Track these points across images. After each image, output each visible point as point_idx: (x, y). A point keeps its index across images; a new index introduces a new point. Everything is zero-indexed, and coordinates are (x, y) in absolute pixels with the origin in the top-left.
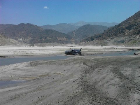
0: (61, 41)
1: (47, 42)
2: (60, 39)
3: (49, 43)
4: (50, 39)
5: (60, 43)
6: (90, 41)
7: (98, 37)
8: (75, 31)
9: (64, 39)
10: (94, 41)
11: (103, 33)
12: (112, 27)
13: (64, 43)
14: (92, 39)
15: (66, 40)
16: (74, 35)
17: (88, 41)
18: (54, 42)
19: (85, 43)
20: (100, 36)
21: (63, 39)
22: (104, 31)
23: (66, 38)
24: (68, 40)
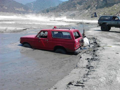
0: (18, 11)
1: (3, 12)
2: (18, 9)
3: (5, 13)
4: (6, 8)
5: (17, 13)
6: (45, 13)
7: (53, 10)
8: (33, 3)
9: (22, 9)
10: (49, 13)
11: (58, 7)
12: (66, 1)
13: (21, 13)
14: (48, 11)
15: (23, 11)
16: (32, 7)
17: (44, 13)
18: (11, 12)
19: (41, 14)
20: (55, 9)
21: (20, 10)
22: (59, 4)
23: (23, 8)
24: (25, 11)
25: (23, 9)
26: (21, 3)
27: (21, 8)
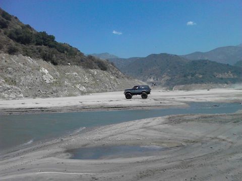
0: (222, 79)
1: (196, 83)
2: (221, 76)
3: (199, 85)
4: (201, 76)
5: (221, 83)
9: (229, 75)
13: (229, 82)
15: (233, 77)
18: (209, 81)
21: (226, 76)
23: (232, 73)
24: (236, 77)
25: (231, 75)
26: (227, 64)
27: (228, 73)
